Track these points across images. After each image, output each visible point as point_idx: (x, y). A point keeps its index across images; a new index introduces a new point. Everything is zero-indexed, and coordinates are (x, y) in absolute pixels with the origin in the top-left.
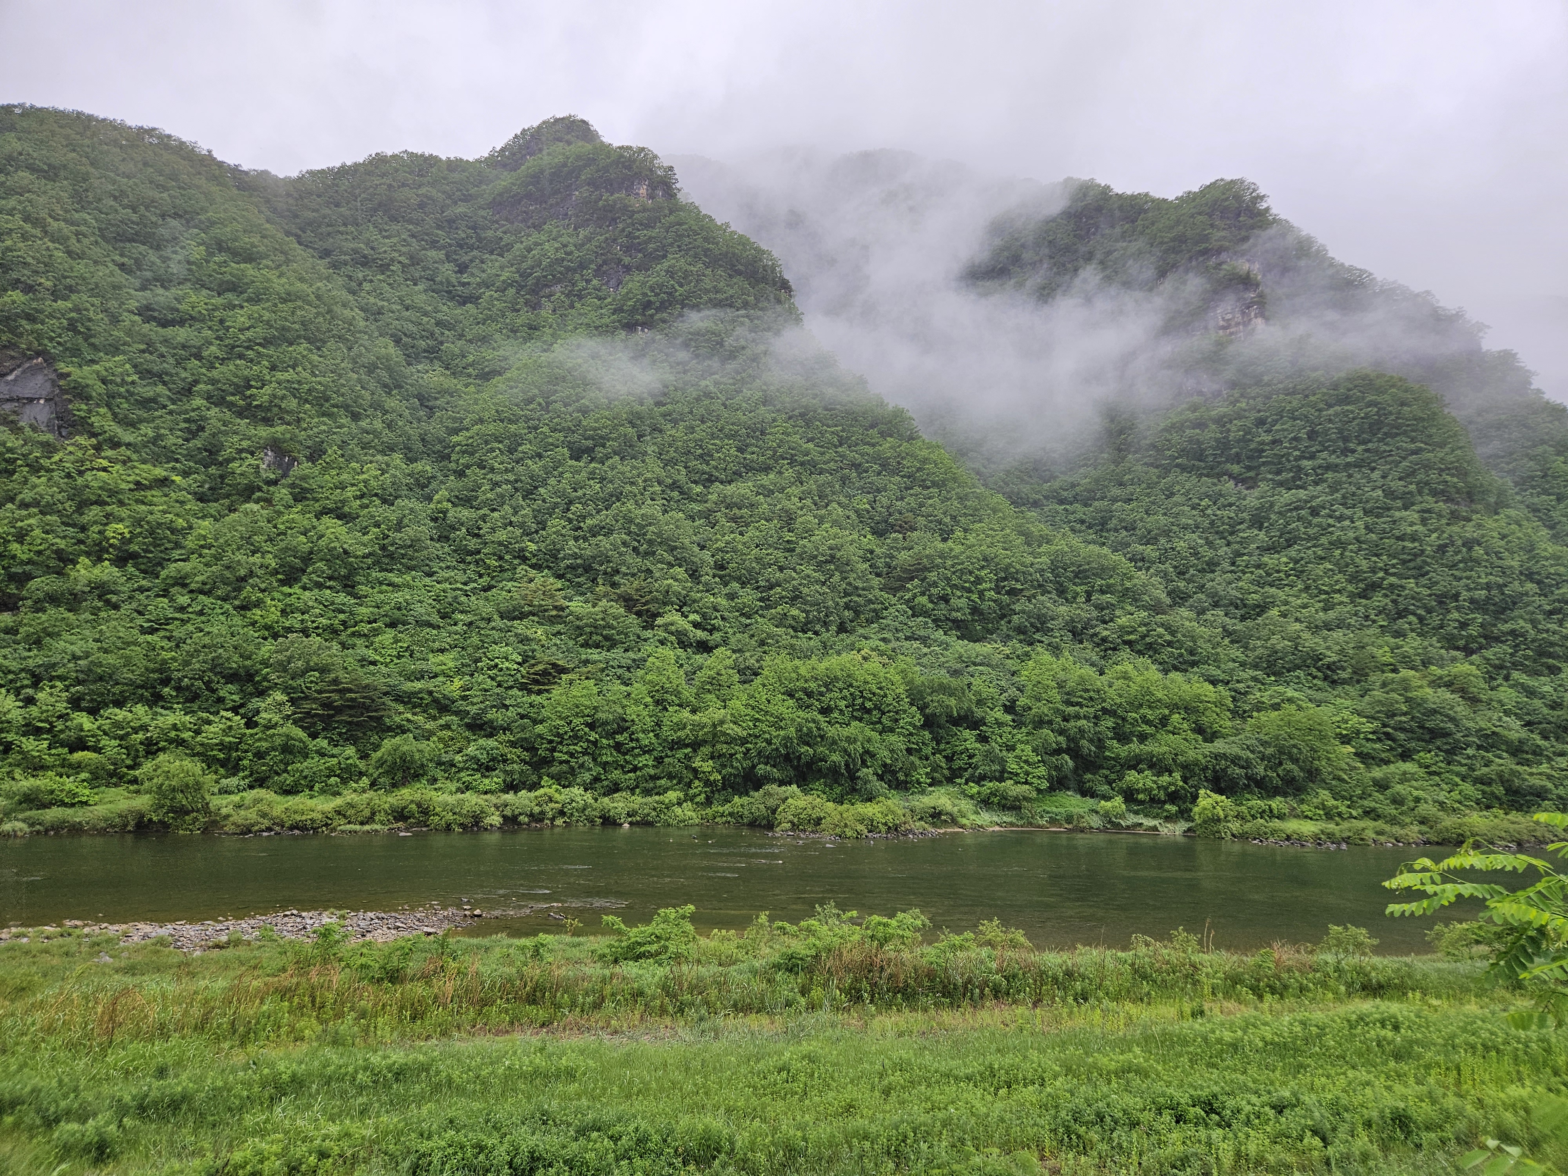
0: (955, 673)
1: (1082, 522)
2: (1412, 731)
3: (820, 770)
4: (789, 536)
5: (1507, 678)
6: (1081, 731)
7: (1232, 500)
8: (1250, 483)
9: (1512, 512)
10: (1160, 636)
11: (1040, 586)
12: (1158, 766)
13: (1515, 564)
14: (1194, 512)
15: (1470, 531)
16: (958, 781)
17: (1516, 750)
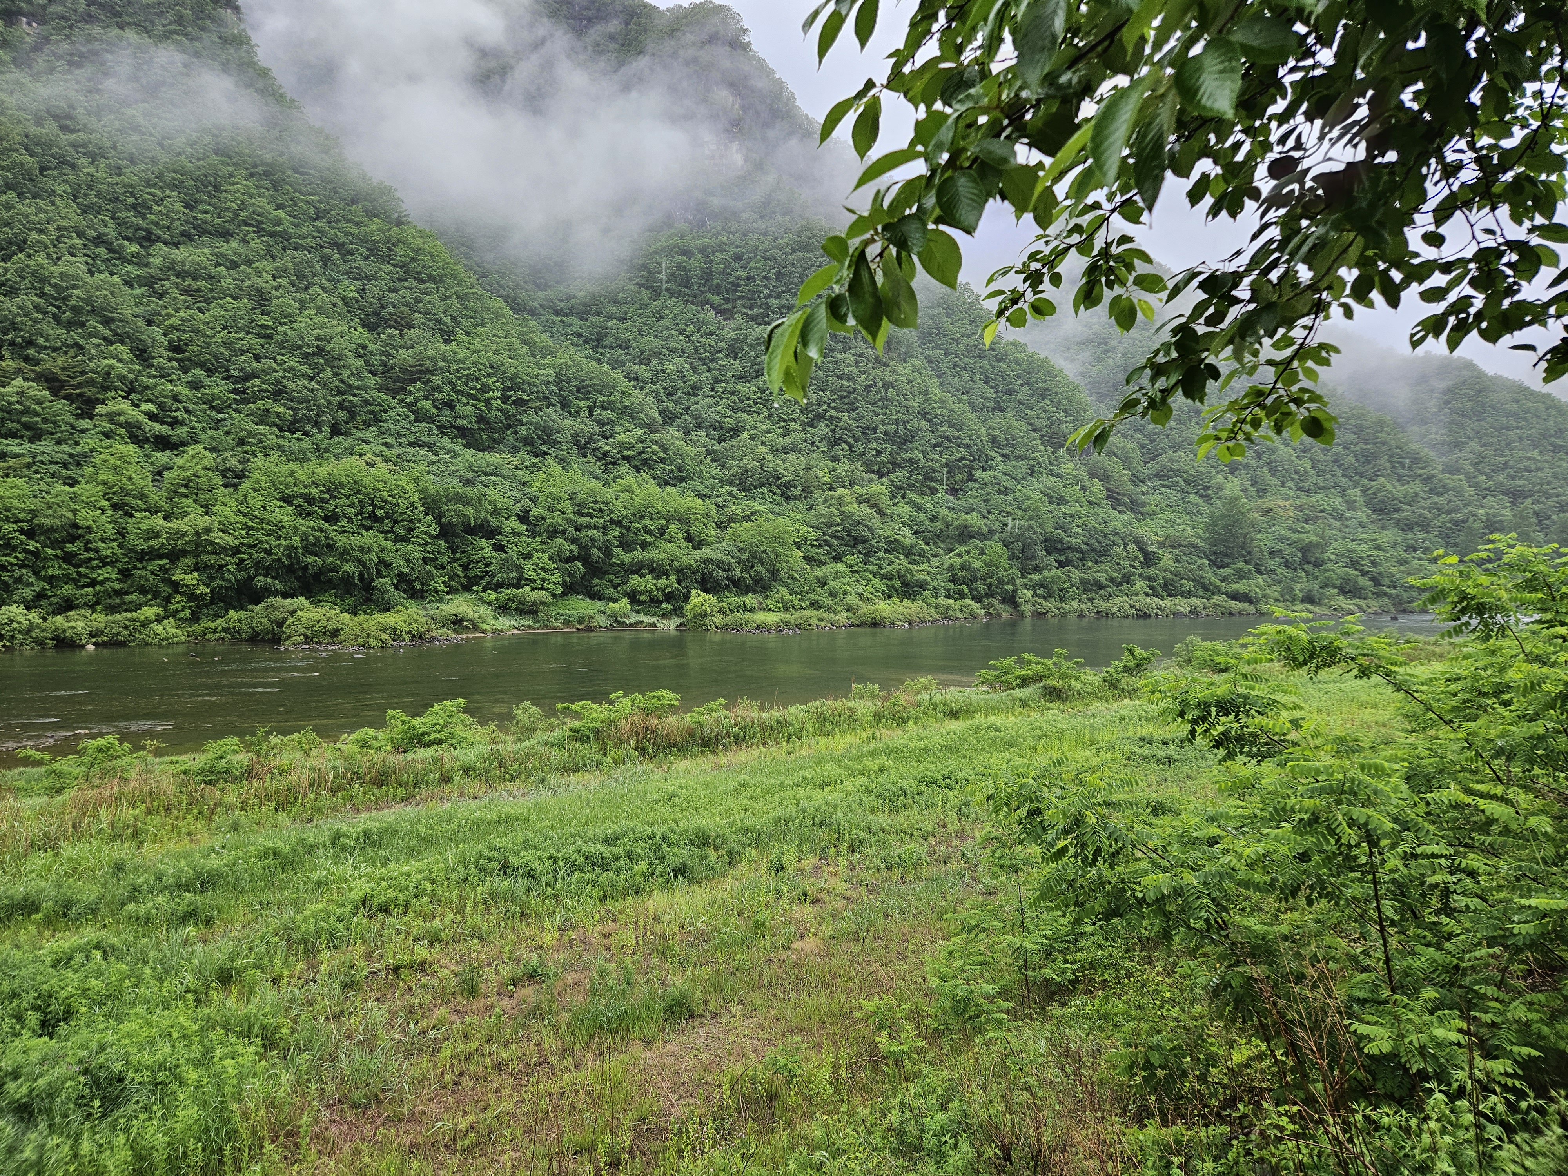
0: (468, 482)
1: (579, 336)
2: (842, 539)
3: (330, 581)
4: (263, 320)
5: (903, 497)
6: (592, 539)
7: (712, 329)
8: (727, 314)
9: (916, 362)
10: (655, 453)
11: (545, 398)
12: (657, 571)
13: (916, 405)
14: (682, 337)
15: (888, 377)
16: (475, 588)
17: (908, 553)
